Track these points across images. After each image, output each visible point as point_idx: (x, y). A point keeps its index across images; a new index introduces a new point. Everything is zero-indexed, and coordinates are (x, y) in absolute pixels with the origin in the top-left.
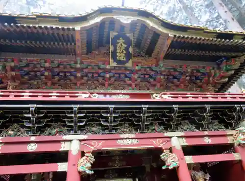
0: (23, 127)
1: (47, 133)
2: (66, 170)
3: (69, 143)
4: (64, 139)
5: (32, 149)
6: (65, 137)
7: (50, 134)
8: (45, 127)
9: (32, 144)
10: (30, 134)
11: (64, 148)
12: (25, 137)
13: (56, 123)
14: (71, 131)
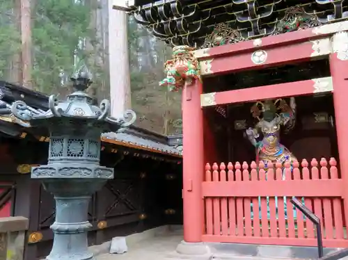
0: (235, 26)
1: (280, 29)
2: (331, 89)
3: (327, 40)
4: (317, 34)
5: (260, 61)
6: (317, 31)
7: (285, 30)
8: (272, 18)
9: (258, 53)
10: (250, 35)
11: (319, 51)
13: (293, 7)
14: (328, 16)
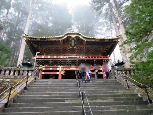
12: (49, 66)
